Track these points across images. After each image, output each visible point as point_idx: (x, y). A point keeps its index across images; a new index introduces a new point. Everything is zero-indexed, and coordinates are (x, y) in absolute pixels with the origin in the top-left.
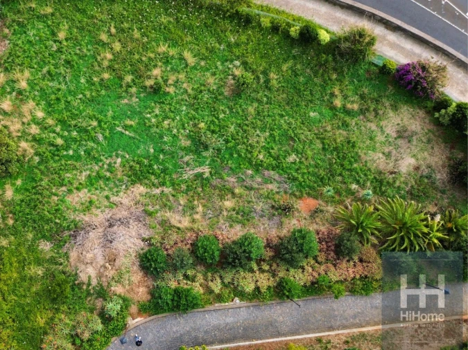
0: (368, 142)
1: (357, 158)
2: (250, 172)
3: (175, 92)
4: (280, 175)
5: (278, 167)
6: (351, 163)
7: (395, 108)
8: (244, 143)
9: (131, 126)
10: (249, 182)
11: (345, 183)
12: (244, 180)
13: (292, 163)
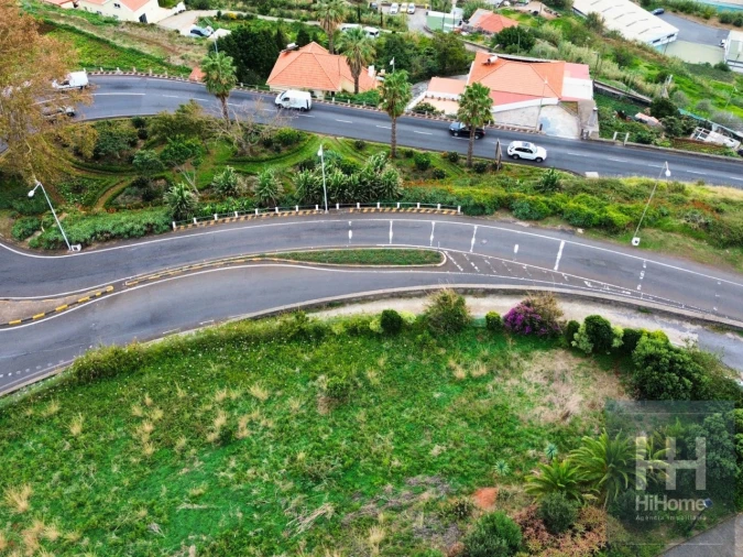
0: (519, 399)
1: (515, 420)
2: (389, 486)
3: (253, 435)
4: (431, 475)
5: (422, 467)
6: (512, 429)
7: (527, 356)
8: (366, 455)
9: (200, 495)
10: (393, 502)
11: (518, 452)
12: (387, 502)
13: (439, 456)
